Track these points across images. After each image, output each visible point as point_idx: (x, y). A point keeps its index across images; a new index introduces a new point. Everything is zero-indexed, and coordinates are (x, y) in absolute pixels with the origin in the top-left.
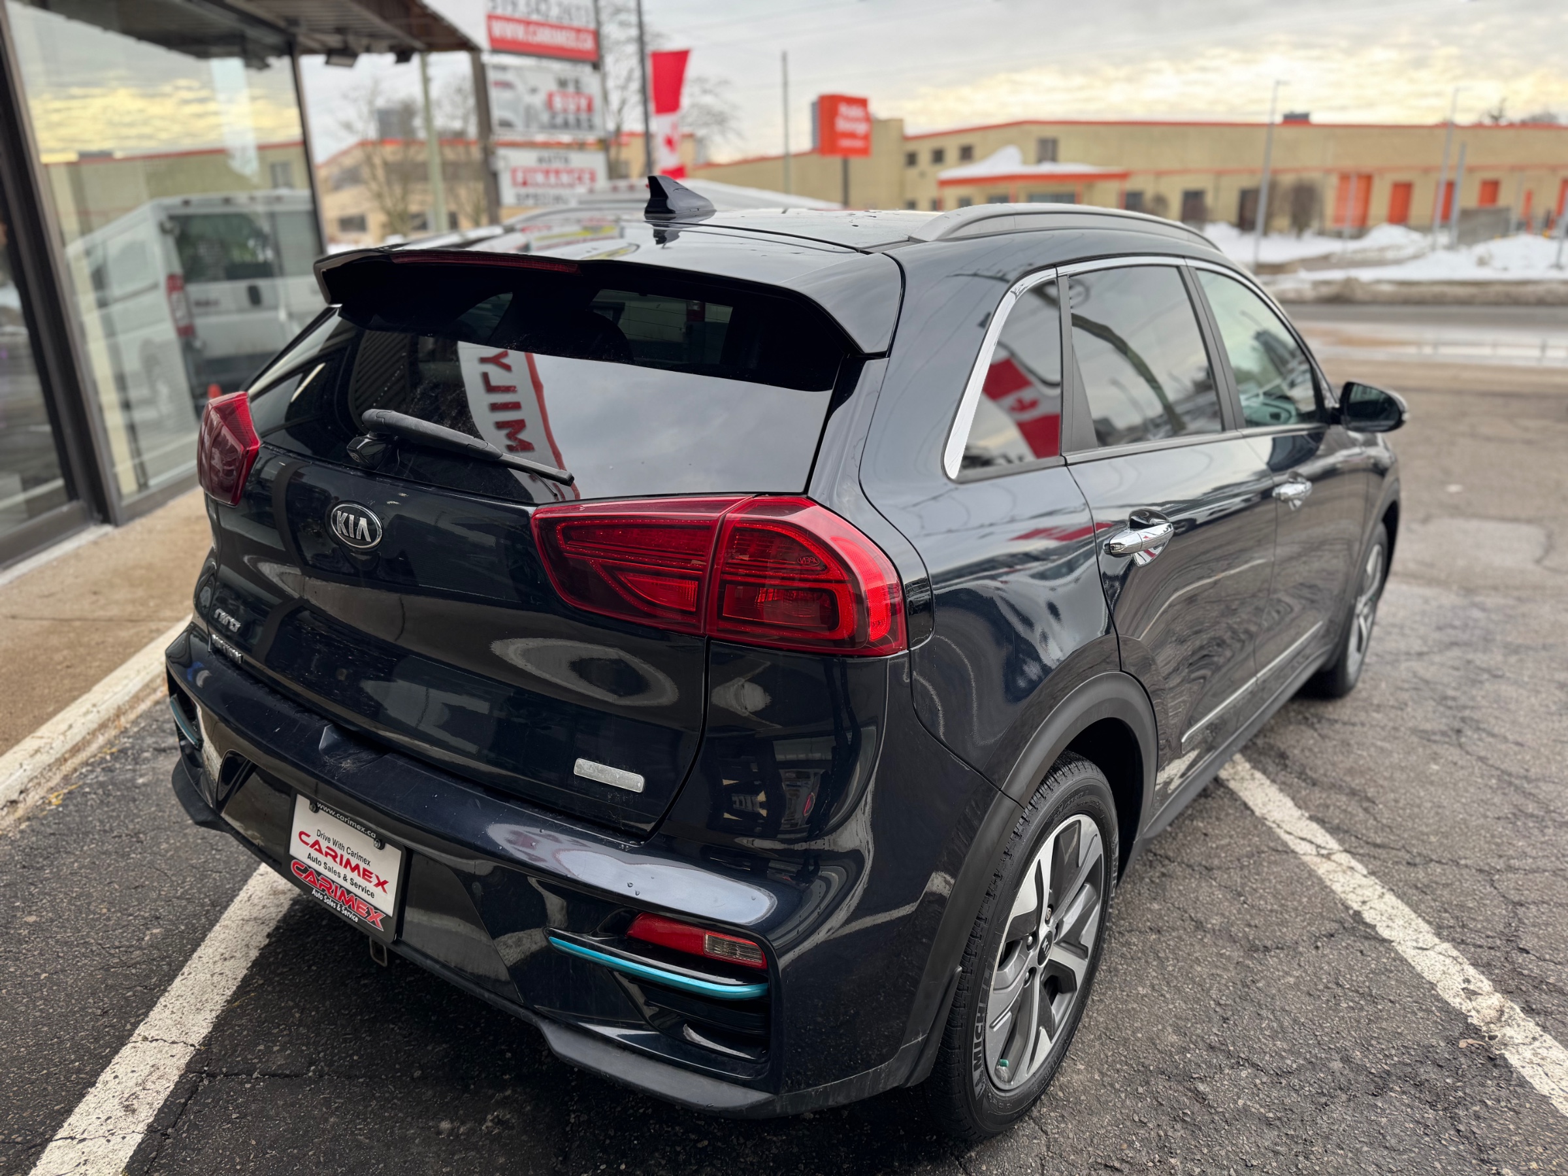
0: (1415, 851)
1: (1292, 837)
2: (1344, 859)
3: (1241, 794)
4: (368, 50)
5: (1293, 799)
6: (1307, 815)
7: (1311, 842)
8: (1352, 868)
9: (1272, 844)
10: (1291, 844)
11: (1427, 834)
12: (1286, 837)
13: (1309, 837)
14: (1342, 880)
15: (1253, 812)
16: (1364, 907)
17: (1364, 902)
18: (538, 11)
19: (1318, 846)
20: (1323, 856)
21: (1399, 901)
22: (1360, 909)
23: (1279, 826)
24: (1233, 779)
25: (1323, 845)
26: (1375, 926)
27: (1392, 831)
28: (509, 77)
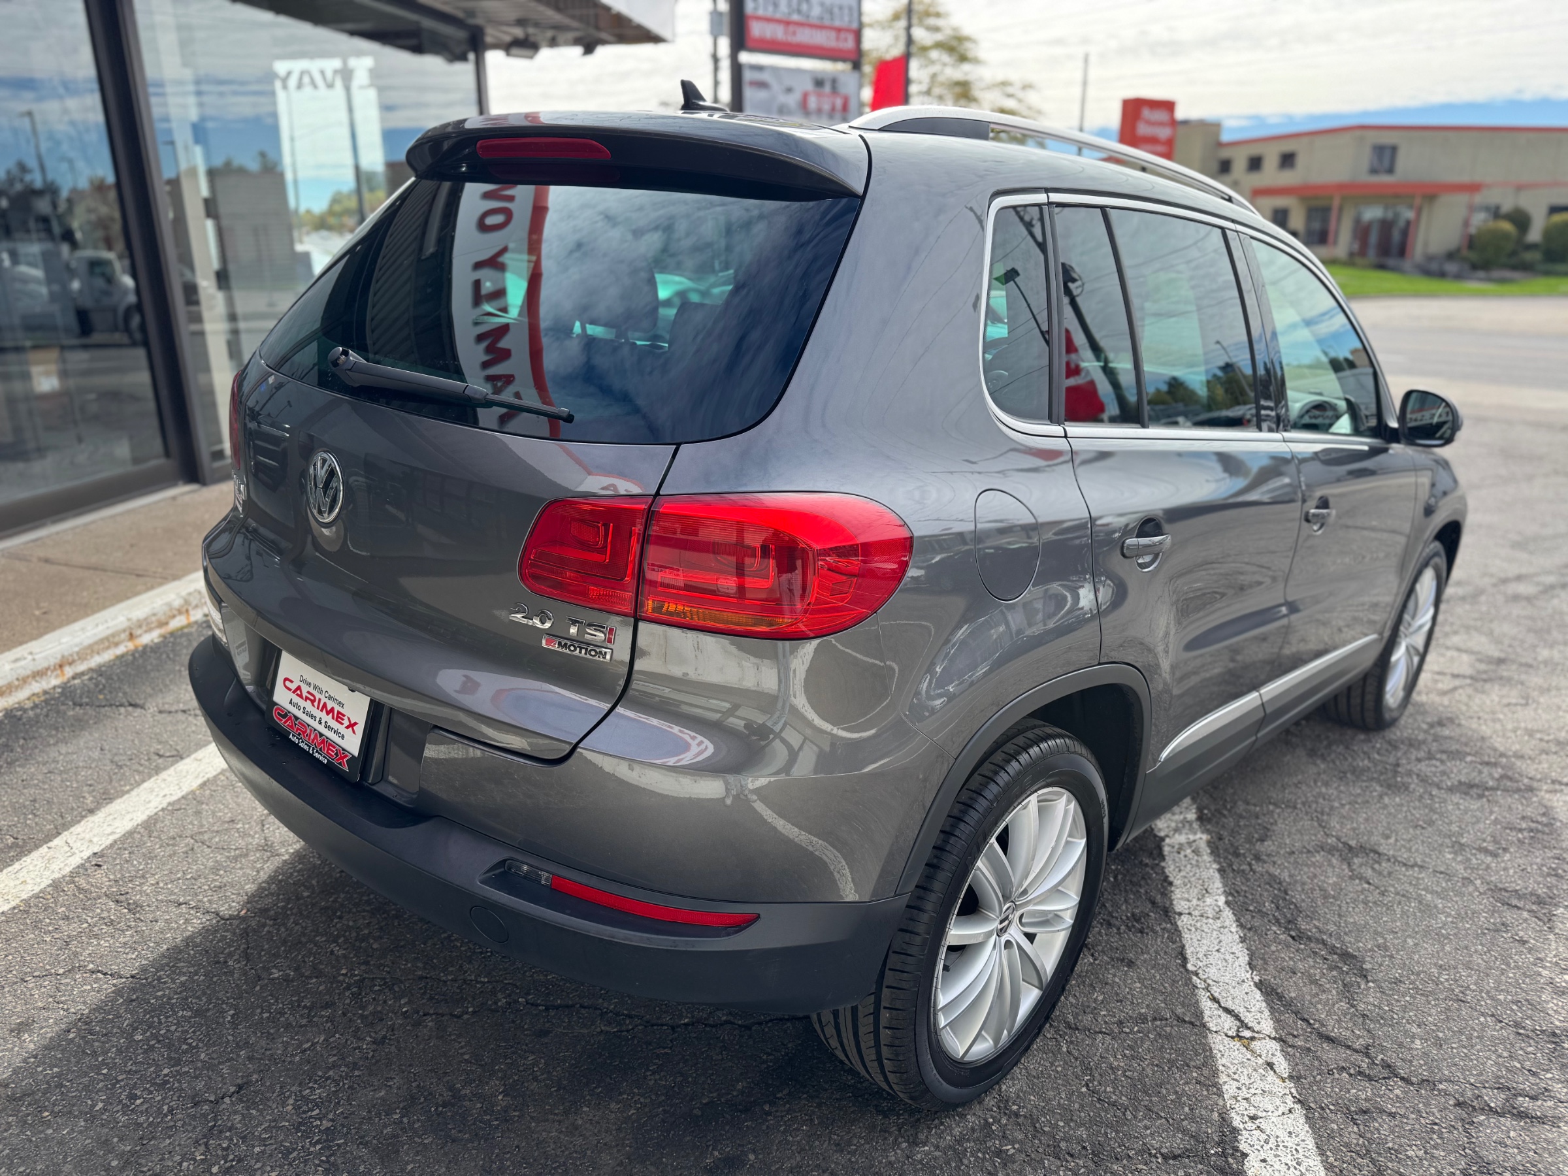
0: (1380, 1057)
1: (1216, 1005)
2: (1270, 1048)
3: (1186, 935)
4: (553, 43)
5: (1252, 956)
6: (1257, 979)
7: (1237, 1017)
8: (1270, 1065)
9: (1180, 1010)
10: (1207, 1013)
11: (1413, 1037)
12: (1206, 1005)
13: (1240, 1010)
14: (1244, 1079)
15: (1185, 960)
16: (1250, 1125)
17: (1253, 1118)
18: (799, 11)
19: (1244, 1025)
20: (1241, 1038)
21: (1307, 1127)
22: (1241, 1126)
23: (1207, 988)
24: (1189, 914)
25: (1250, 1025)
26: (1245, 1155)
27: (1364, 1023)
28: (765, 77)
